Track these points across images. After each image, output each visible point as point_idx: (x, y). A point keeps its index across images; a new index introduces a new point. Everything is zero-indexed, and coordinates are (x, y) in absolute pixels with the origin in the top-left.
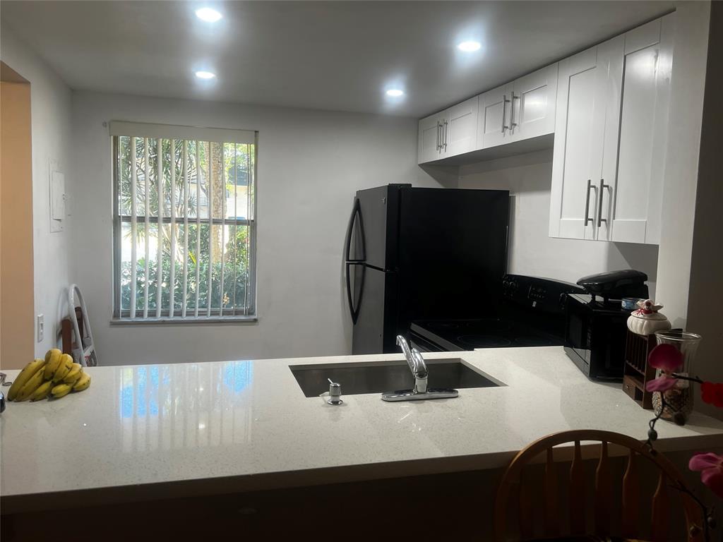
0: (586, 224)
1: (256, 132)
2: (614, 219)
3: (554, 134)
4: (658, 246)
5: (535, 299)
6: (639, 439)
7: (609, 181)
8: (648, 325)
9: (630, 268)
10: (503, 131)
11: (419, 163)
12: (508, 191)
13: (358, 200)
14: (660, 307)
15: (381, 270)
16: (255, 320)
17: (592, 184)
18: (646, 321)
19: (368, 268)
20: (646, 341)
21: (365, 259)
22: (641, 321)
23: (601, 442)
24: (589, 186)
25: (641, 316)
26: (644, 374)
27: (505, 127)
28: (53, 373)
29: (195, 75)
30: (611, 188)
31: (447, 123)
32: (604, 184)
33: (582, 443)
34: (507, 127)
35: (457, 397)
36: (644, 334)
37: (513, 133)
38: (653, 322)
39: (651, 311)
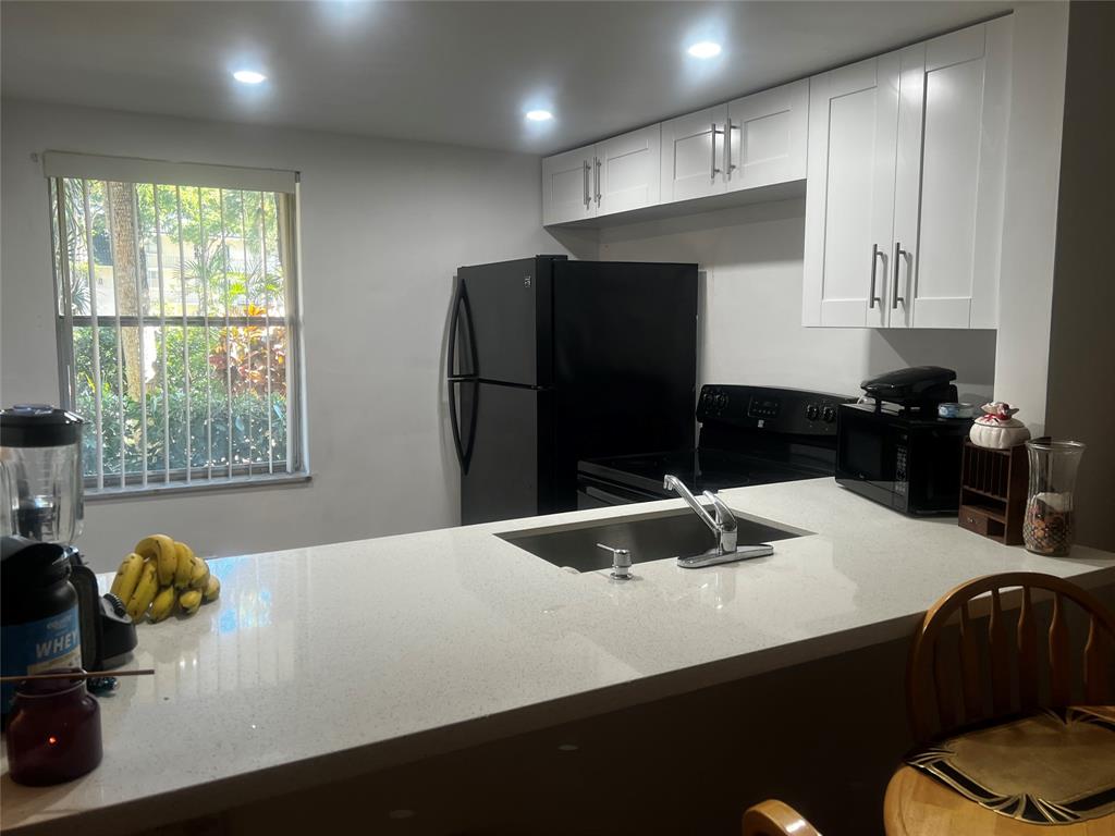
0: (872, 306)
1: (298, 173)
2: (916, 297)
3: (804, 182)
4: (996, 330)
5: (762, 416)
6: (1061, 577)
7: (908, 246)
8: (1008, 435)
9: (907, 367)
10: (713, 177)
11: (545, 224)
12: (697, 265)
13: (463, 281)
14: (1016, 410)
15: (529, 387)
16: (309, 479)
17: (878, 250)
18: (1003, 431)
19: (482, 385)
20: (1008, 457)
21: (476, 372)
22: (995, 431)
23: (1021, 587)
24: (875, 253)
25: (995, 423)
26: (1006, 500)
27: (715, 171)
28: (174, 574)
29: (233, 78)
30: (910, 255)
31: (599, 164)
32: (901, 249)
33: (1001, 590)
34: (718, 171)
35: (772, 554)
36: (1001, 447)
37: (730, 179)
38: (1013, 431)
39: (1007, 416)
